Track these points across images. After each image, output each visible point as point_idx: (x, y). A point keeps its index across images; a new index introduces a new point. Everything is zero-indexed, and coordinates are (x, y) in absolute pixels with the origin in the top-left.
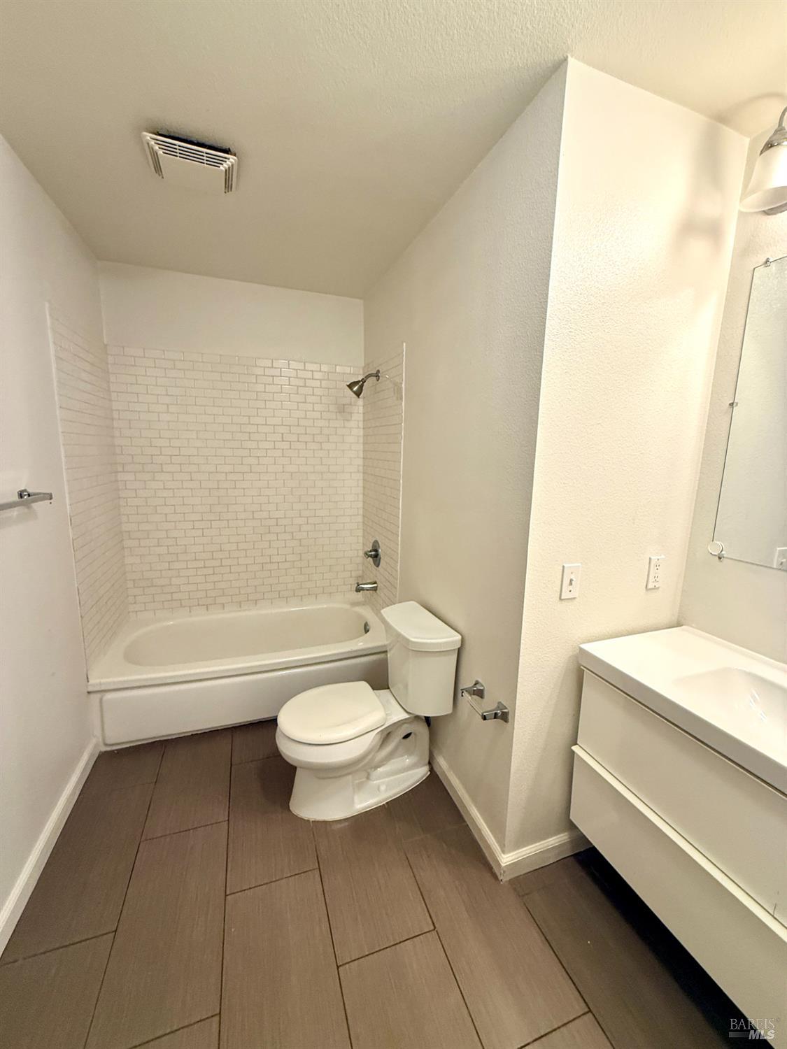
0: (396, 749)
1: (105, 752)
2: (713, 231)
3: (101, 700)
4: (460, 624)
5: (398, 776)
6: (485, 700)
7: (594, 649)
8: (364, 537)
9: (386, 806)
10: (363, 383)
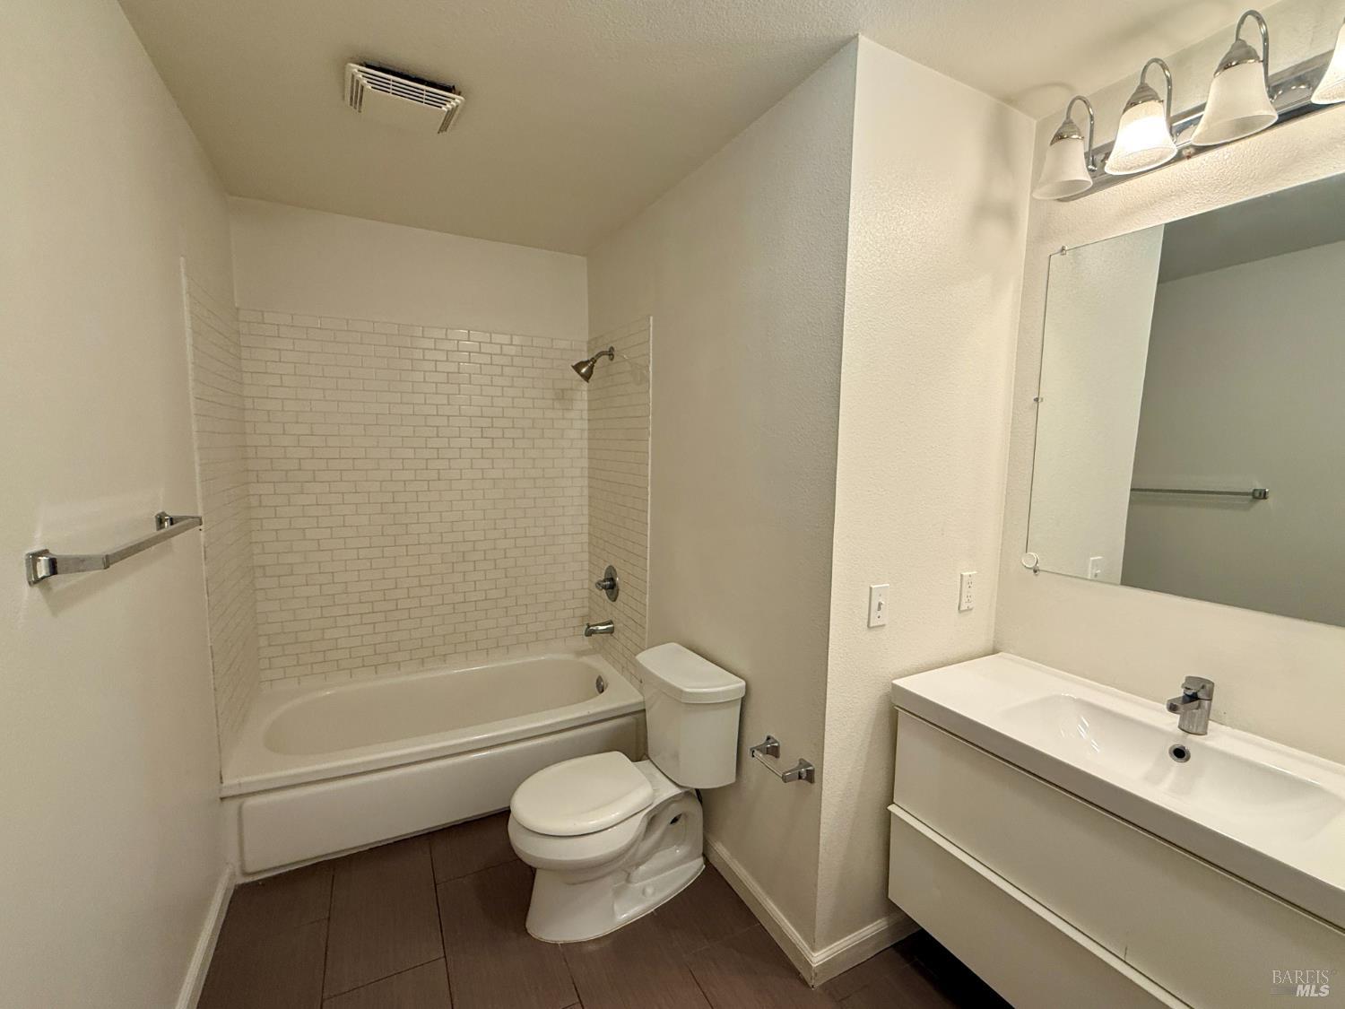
0: (662, 838)
1: (243, 885)
2: (1007, 214)
3: (240, 808)
4: (742, 665)
5: (667, 873)
6: (780, 759)
7: (914, 684)
8: (590, 562)
9: (655, 914)
10: (594, 363)
